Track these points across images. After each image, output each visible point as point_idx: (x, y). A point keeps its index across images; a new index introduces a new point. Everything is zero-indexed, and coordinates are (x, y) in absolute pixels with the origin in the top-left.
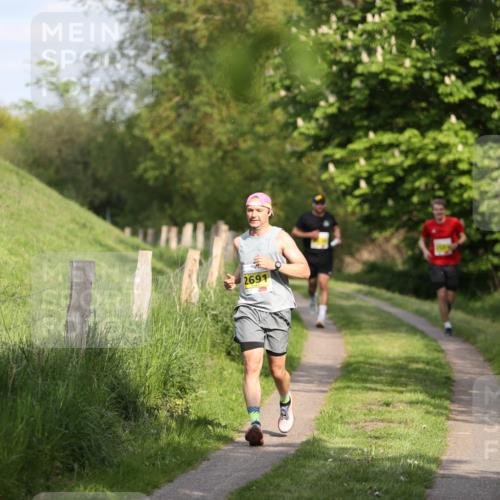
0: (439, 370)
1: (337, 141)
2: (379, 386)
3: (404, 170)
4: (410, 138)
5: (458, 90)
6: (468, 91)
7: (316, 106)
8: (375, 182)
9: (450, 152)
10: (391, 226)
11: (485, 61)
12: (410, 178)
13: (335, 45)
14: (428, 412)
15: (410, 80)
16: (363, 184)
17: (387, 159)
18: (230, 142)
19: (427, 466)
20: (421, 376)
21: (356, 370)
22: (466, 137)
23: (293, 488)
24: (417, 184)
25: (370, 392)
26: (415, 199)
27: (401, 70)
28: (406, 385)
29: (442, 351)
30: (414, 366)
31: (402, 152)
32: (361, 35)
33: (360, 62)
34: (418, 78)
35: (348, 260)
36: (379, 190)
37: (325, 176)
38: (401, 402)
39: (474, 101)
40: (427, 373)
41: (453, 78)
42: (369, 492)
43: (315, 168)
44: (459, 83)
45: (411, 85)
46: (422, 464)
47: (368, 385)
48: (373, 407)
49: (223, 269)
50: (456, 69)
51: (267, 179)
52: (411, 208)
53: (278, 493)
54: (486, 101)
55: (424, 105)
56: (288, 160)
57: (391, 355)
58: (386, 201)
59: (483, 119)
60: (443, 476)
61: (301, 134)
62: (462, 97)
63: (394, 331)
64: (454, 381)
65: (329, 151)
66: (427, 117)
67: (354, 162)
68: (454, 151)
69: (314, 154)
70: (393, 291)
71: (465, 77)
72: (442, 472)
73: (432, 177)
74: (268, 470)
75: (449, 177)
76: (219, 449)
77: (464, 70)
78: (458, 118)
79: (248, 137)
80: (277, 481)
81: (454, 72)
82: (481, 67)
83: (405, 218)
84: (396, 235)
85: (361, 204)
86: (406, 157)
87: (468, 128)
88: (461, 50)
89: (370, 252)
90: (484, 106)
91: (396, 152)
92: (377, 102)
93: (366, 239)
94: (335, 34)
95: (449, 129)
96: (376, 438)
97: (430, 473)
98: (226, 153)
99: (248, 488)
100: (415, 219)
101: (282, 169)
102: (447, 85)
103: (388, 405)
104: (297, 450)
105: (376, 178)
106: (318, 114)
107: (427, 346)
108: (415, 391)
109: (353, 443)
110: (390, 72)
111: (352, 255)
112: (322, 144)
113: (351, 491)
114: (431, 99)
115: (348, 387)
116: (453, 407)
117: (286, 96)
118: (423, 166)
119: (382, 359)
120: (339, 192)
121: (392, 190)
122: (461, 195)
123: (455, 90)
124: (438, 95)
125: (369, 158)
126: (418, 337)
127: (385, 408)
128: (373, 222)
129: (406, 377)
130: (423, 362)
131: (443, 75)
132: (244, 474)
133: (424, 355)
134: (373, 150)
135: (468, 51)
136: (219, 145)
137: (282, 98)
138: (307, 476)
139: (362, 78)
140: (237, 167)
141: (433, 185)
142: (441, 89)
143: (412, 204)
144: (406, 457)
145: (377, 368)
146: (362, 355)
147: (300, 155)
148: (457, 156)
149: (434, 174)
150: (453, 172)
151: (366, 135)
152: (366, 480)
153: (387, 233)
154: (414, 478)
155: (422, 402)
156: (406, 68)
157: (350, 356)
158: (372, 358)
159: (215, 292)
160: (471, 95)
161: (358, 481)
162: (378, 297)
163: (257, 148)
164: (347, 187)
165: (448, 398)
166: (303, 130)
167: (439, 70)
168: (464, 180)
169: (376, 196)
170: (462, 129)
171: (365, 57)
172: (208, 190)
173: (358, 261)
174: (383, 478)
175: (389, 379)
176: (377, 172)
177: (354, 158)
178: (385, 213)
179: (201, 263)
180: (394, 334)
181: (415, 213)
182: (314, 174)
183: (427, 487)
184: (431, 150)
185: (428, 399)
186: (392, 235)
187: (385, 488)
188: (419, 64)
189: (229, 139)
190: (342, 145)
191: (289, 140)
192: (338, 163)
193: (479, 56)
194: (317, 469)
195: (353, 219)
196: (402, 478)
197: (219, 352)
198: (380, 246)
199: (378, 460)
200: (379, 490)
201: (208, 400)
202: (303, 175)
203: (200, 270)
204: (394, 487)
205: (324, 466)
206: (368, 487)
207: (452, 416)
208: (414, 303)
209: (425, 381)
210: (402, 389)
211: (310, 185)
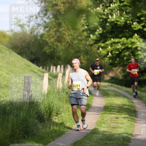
0: (132, 108)
1: (102, 41)
2: (115, 113)
3: (122, 50)
4: (123, 40)
5: (137, 26)
7: (96, 31)
9: (135, 45)
10: (118, 66)
11: (145, 18)
12: (123, 52)
13: (101, 13)
14: (129, 121)
15: (123, 23)
16: (110, 54)
17: (117, 46)
18: (71, 41)
19: (129, 136)
21: (108, 108)
22: (140, 40)
23: (90, 143)
24: (126, 54)
25: (112, 115)
26: (125, 58)
28: (122, 112)
29: (133, 103)
30: (125, 107)
31: (121, 44)
32: (109, 10)
33: (109, 18)
34: (126, 23)
35: (105, 76)
36: (114, 56)
37: (99, 51)
38: (121, 117)
39: (142, 30)
40: (128, 109)
41: (136, 23)
42: (112, 144)
43: (96, 49)
44: (138, 24)
45: (124, 25)
46: (127, 136)
47: (112, 113)
48: (113, 119)
50: (137, 20)
51: (82, 52)
52: (124, 61)
53: (85, 144)
54: (145, 29)
55: (127, 31)
56: (88, 47)
57: (118, 104)
58: (116, 59)
59: (145, 35)
60: (133, 139)
61: (92, 39)
62: (139, 28)
63: (119, 97)
64: (136, 111)
65: (100, 44)
66: (128, 34)
68: (136, 44)
69: (95, 45)
70: (119, 85)
71: (139, 22)
74: (82, 137)
75: (135, 52)
76: (68, 131)
77: (139, 21)
78: (138, 34)
79: (76, 40)
80: (85, 140)
81: (136, 21)
82: (144, 20)
83: (122, 64)
85: (109, 59)
86: (122, 46)
87: (140, 37)
88: (138, 15)
89: (112, 74)
90: (145, 31)
91: (119, 44)
92: (114, 30)
93: (111, 70)
94: (101, 10)
95: (135, 38)
96: (114, 128)
97: (130, 138)
98: (70, 44)
99: (76, 142)
100: (125, 64)
101: (86, 50)
102: (134, 25)
103: (117, 118)
104: (91, 131)
105: (114, 52)
106: (97, 33)
107: (128, 101)
108: (125, 114)
109: (107, 129)
110: (117, 21)
111: (107, 74)
112: (97, 42)
113: (107, 143)
114: (130, 29)
115: (106, 113)
116: (136, 119)
117: (87, 28)
118: (127, 49)
119: (115, 105)
120: (103, 56)
121: (118, 55)
122: (138, 57)
123: (136, 26)
125: (111, 46)
126: (126, 98)
127: (116, 119)
128: (113, 65)
129: (122, 110)
130: (127, 106)
131: (133, 22)
132: (75, 138)
133: (128, 104)
134: (113, 44)
135: (140, 15)
136: (68, 42)
137: (86, 29)
138: (93, 139)
139: (109, 23)
140: (73, 49)
141: (130, 54)
142: (133, 26)
143: (124, 59)
144: (123, 134)
145: (114, 108)
146: (109, 104)
147: (91, 45)
148: (137, 46)
149: (130, 51)
150: (136, 50)
151: (111, 39)
152: (111, 140)
153: (117, 68)
154: (125, 140)
155: (127, 118)
156: (122, 20)
157: (106, 104)
158: (112, 104)
159: (66, 85)
160: (141, 28)
161: (109, 141)
162: (114, 87)
163: (79, 43)
164: (105, 54)
165: (135, 116)
166: (92, 38)
167: (132, 20)
170: (139, 38)
171: (110, 17)
172: (64, 56)
173: (108, 76)
174: (116, 140)
175: (117, 111)
176: (114, 50)
177: (107, 46)
178: (116, 62)
179: (62, 77)
180: (119, 98)
181: (125, 62)
182: (95, 51)
183: (129, 142)
184: (130, 44)
185: (129, 117)
186: (118, 68)
188: (126, 19)
190: (104, 42)
191: (88, 41)
192: (102, 48)
193: (144, 16)
194: (97, 137)
195: (107, 64)
196: (121, 140)
197: (68, 103)
198: (115, 72)
199: (114, 134)
200: (115, 143)
201: (65, 117)
202: (92, 51)
203: (62, 79)
204: (119, 142)
205: (98, 136)
206: (112, 142)
207: (136, 122)
208: (125, 88)
209: (128, 111)
210: (121, 114)
211: (94, 54)
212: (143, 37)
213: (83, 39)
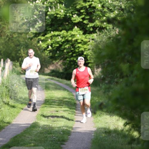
0: (72, 101)
1: (42, 34)
2: (55, 106)
3: (62, 42)
4: (63, 33)
5: (77, 19)
6: (80, 19)
8: (53, 46)
9: (75, 37)
10: (58, 59)
11: (85, 10)
12: (64, 45)
14: (69, 113)
15: (63, 16)
16: (50, 47)
17: (57, 39)
18: (11, 35)
19: (69, 129)
20: (67, 103)
21: (48, 102)
22: (80, 33)
23: (30, 136)
24: (66, 47)
25: (52, 108)
26: (65, 51)
27: (60, 13)
28: (63, 106)
29: (73, 95)
30: (65, 100)
31: (61, 37)
32: (49, 3)
33: (48, 11)
34: (65, 15)
35: (46, 69)
36: (55, 49)
37: (38, 45)
38: (61, 110)
39: (82, 22)
40: (69, 102)
41: (76, 15)
42: (52, 137)
43: (36, 42)
44: (78, 17)
45: (63, 17)
46: (67, 129)
47: (52, 106)
48: (53, 112)
49: (9, 72)
50: (77, 13)
51: (22, 46)
52: (64, 54)
53: (25, 138)
54: (85, 22)
55: (67, 23)
56: (28, 40)
57: (58, 97)
58: (57, 52)
59: (85, 27)
60: (73, 132)
61: (31, 32)
62: (78, 21)
63: (59, 90)
64: (77, 104)
65: (40, 37)
66: (68, 27)
67: (47, 41)
68: (76, 37)
69: (35, 38)
70: (59, 78)
71: (79, 15)
72: (73, 131)
73: (70, 44)
74: (22, 131)
75: (75, 44)
76: (7, 126)
77: (79, 13)
78: (77, 27)
79: (16, 33)
80: (25, 135)
82: (84, 12)
83: (62, 57)
84: (60, 62)
85: (50, 53)
86: (62, 39)
87: (80, 30)
88: (78, 7)
89: (52, 67)
90: (85, 23)
92: (53, 23)
93: (51, 63)
94: (41, 3)
95: (75, 30)
96: (54, 121)
97: (70, 131)
98: (9, 38)
99: (16, 137)
100: (65, 57)
101: (26, 43)
102: (74, 18)
103: (57, 111)
104: (31, 125)
105: (54, 45)
107: (69, 94)
108: (65, 107)
109: (47, 123)
110: (57, 14)
111: (47, 68)
112: (37, 35)
113: (47, 137)
114: (69, 22)
115: (46, 107)
116: (76, 112)
118: (67, 41)
119: (56, 98)
120: (43, 49)
121: (58, 48)
122: (79, 50)
123: (76, 19)
124: (71, 20)
125: (51, 39)
126: (66, 91)
127: (57, 112)
128: (53, 58)
129: (62, 103)
130: (68, 99)
131: (73, 14)
132: (15, 133)
133: (68, 97)
134: (53, 37)
135: (80, 7)
136: (8, 36)
138: (33, 133)
139: (49, 16)
140: (13, 42)
141: (70, 47)
142: (72, 19)
144: (63, 127)
145: (54, 101)
146: (50, 97)
147: (31, 39)
148: (77, 38)
149: (71, 43)
150: (76, 43)
151: (51, 32)
152: (51, 134)
153: (57, 61)
154: (65, 133)
155: (67, 111)
156: (62, 13)
157: (46, 98)
158: (53, 98)
159: (6, 79)
160: (81, 20)
161: (48, 134)
162: (54, 80)
163: (19, 37)
164: (45, 48)
165: (75, 109)
167: (71, 13)
168: (80, 45)
169: (54, 50)
170: (78, 30)
171: (50, 10)
172: (4, 49)
173: (49, 69)
174: (56, 133)
175: (57, 104)
176: (54, 43)
177: (47, 39)
178: (56, 55)
179: (2, 71)
180: (59, 91)
181: (65, 55)
182: (35, 44)
183: (69, 135)
184: (70, 37)
185: (69, 110)
187: (56, 136)
188: (66, 12)
189: (10, 34)
190: (44, 36)
191: (28, 34)
192: (42, 41)
193: (83, 9)
194: (37, 131)
195: (47, 57)
196: (61, 133)
197: (8, 97)
198: (55, 65)
199: (55, 128)
200: (55, 136)
201: (4, 111)
202: (32, 45)
203: (2, 73)
204: (59, 135)
205: (39, 130)
206: (51, 136)
207: (76, 114)
208: (65, 81)
209: (68, 104)
210: (61, 107)
211: (35, 47)
212: (83, 30)
213: (23, 33)
